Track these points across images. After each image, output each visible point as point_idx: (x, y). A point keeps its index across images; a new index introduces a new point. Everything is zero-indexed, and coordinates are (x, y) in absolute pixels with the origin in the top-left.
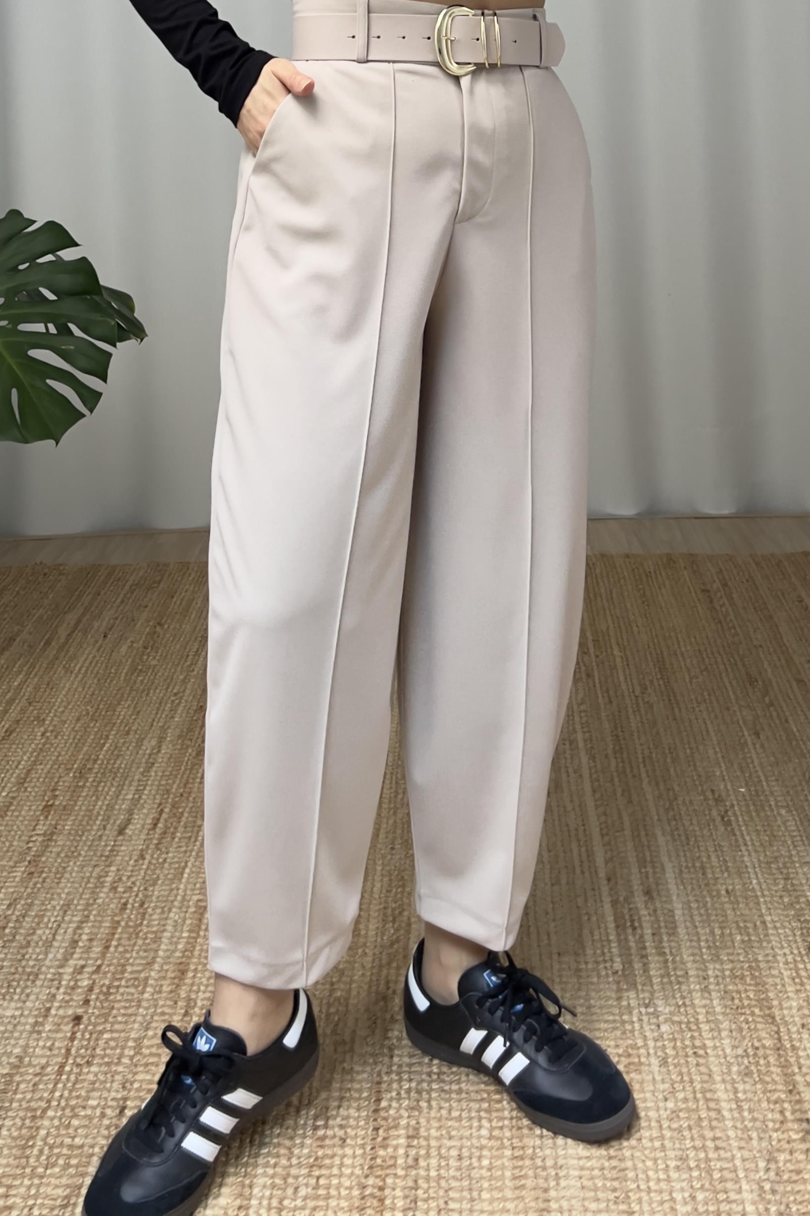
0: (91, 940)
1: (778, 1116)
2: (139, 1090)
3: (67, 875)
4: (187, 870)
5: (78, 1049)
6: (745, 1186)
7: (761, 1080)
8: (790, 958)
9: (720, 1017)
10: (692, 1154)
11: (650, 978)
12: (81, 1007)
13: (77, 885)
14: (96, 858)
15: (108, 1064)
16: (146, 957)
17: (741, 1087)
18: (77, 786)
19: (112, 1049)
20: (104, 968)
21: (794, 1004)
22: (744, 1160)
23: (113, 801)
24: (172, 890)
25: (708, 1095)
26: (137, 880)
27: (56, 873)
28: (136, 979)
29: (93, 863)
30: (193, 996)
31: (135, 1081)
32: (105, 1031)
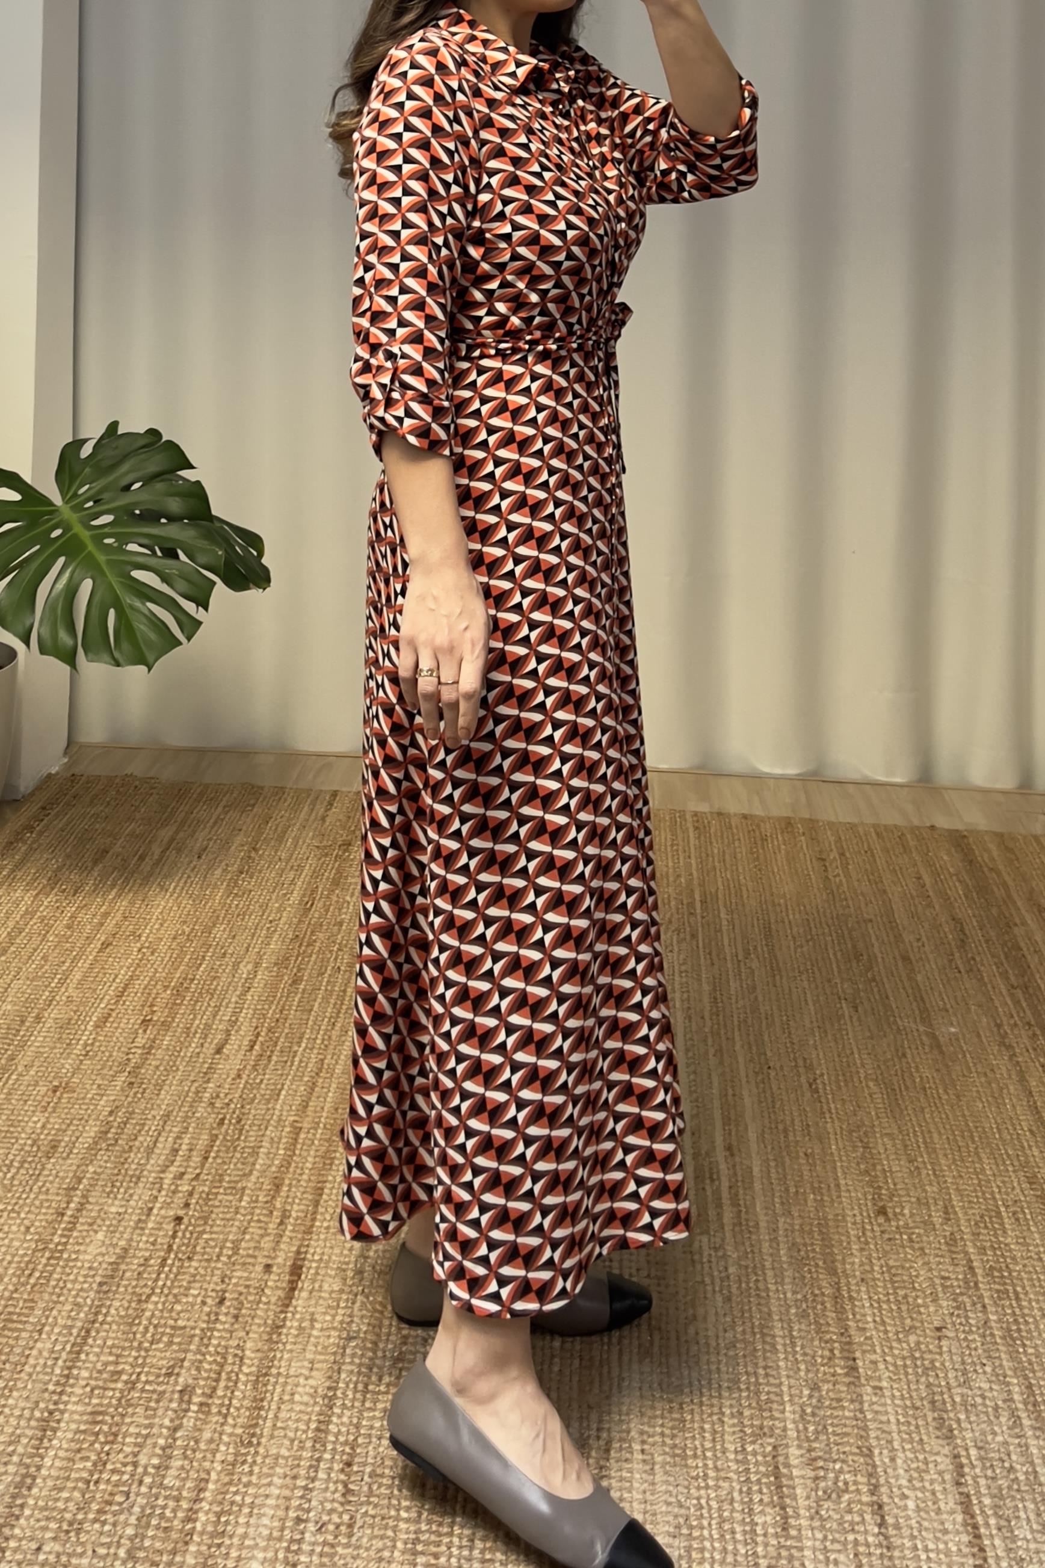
0: (191, 1150)
1: (827, 1353)
2: (236, 1285)
3: (167, 1088)
4: (284, 1093)
5: (179, 1247)
6: (789, 1408)
7: (818, 1324)
8: (859, 1218)
9: (786, 1266)
11: (722, 1226)
12: (182, 1209)
13: (176, 1098)
14: (194, 1074)
15: (208, 1260)
16: (244, 1169)
17: (796, 1326)
18: (175, 1004)
19: (212, 1247)
20: (203, 1176)
21: (857, 1260)
22: (790, 1387)
23: (211, 1021)
24: (268, 1109)
26: (233, 1098)
27: (156, 1085)
28: (234, 1188)
29: (191, 1078)
30: (288, 1208)
31: (233, 1276)
32: (204, 1232)
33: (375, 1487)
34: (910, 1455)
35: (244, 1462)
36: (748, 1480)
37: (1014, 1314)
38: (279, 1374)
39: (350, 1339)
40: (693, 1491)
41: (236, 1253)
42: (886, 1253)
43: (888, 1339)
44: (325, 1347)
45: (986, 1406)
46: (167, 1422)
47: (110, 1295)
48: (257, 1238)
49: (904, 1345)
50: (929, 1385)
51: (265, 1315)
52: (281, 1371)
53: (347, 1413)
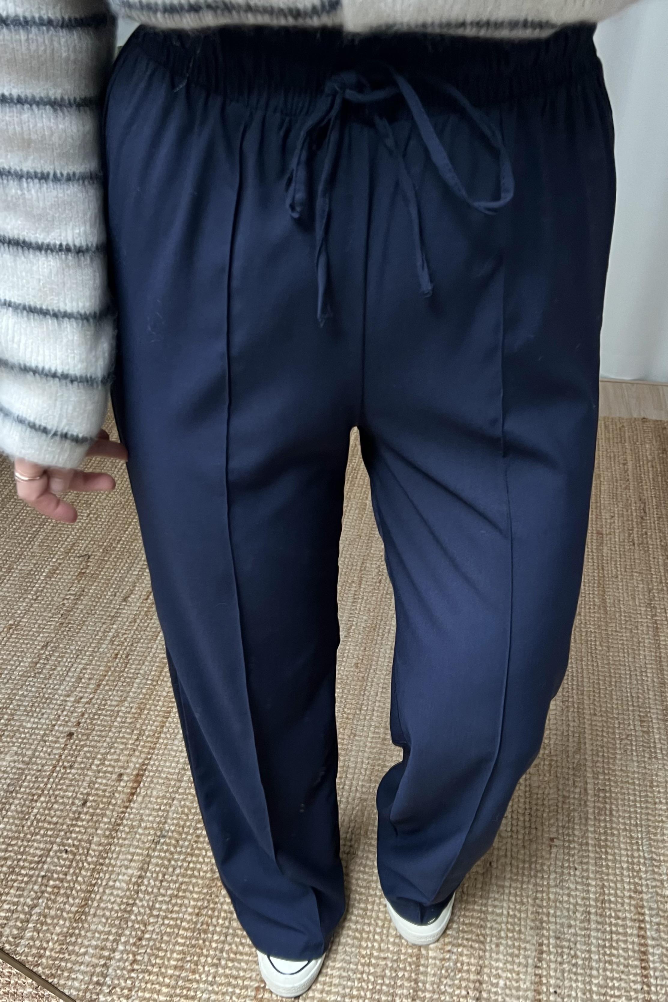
0: (90, 679)
2: (97, 789)
3: (85, 628)
5: (66, 757)
12: (74, 727)
13: (89, 636)
14: (105, 617)
15: (83, 769)
16: (121, 696)
18: (103, 560)
19: (88, 758)
20: (94, 701)
23: (124, 575)
26: (127, 637)
27: (78, 625)
28: (112, 711)
29: (103, 621)
30: (144, 728)
31: (96, 782)
32: (85, 745)
33: (152, 959)
34: (510, 943)
35: (73, 934)
37: (606, 827)
38: (110, 864)
39: (162, 836)
40: (359, 967)
41: (103, 764)
43: (516, 847)
44: (144, 843)
45: (570, 903)
46: (29, 901)
47: (14, 794)
48: (118, 751)
49: (526, 853)
50: (536, 884)
51: (111, 815)
52: (112, 861)
53: (147, 897)
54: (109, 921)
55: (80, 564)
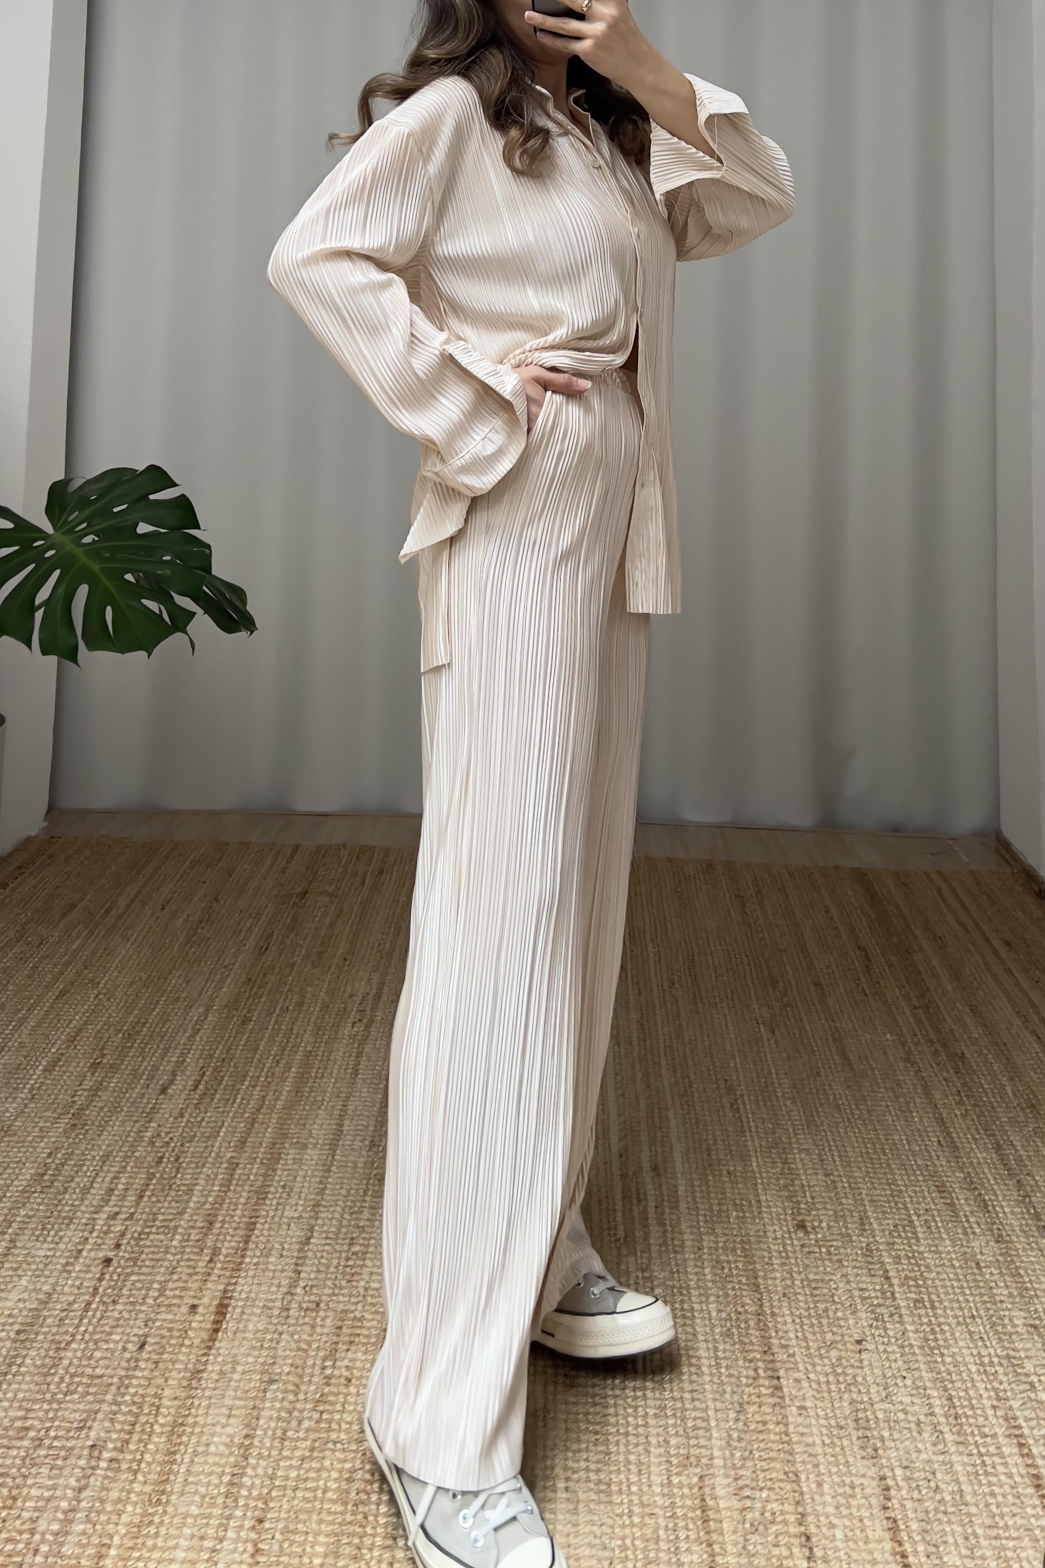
0: (126, 1190)
1: (752, 1373)
2: (159, 1328)
3: (109, 1129)
4: (224, 1130)
5: (105, 1289)
6: (715, 1434)
7: (741, 1342)
8: (779, 1234)
9: (710, 1284)
10: (670, 1404)
11: (649, 1246)
12: (111, 1250)
13: (117, 1138)
14: (137, 1115)
15: (132, 1303)
16: (177, 1208)
17: (721, 1347)
18: (125, 1046)
19: (138, 1290)
20: (137, 1216)
21: (778, 1275)
22: (716, 1411)
23: (159, 1062)
24: (207, 1147)
25: (691, 1353)
26: (174, 1137)
27: (98, 1126)
28: (167, 1227)
29: (134, 1119)
30: (219, 1245)
31: (156, 1319)
32: (132, 1273)
33: (286, 1546)
34: (836, 1479)
35: (151, 1522)
36: (673, 1516)
37: (930, 1323)
38: (196, 1424)
39: (272, 1382)
40: (617, 1530)
41: (164, 1295)
42: (806, 1267)
43: (810, 1356)
44: (245, 1392)
45: (908, 1422)
46: (72, 1482)
47: (27, 1344)
48: (184, 1277)
49: (826, 1361)
50: (852, 1402)
51: (187, 1357)
52: (198, 1419)
53: (263, 1463)
54: (207, 1500)
55: (92, 1054)
